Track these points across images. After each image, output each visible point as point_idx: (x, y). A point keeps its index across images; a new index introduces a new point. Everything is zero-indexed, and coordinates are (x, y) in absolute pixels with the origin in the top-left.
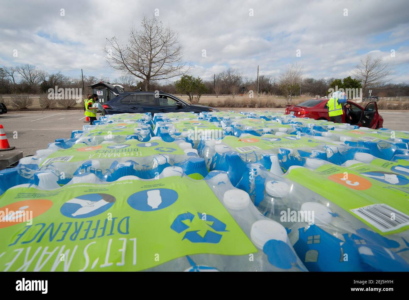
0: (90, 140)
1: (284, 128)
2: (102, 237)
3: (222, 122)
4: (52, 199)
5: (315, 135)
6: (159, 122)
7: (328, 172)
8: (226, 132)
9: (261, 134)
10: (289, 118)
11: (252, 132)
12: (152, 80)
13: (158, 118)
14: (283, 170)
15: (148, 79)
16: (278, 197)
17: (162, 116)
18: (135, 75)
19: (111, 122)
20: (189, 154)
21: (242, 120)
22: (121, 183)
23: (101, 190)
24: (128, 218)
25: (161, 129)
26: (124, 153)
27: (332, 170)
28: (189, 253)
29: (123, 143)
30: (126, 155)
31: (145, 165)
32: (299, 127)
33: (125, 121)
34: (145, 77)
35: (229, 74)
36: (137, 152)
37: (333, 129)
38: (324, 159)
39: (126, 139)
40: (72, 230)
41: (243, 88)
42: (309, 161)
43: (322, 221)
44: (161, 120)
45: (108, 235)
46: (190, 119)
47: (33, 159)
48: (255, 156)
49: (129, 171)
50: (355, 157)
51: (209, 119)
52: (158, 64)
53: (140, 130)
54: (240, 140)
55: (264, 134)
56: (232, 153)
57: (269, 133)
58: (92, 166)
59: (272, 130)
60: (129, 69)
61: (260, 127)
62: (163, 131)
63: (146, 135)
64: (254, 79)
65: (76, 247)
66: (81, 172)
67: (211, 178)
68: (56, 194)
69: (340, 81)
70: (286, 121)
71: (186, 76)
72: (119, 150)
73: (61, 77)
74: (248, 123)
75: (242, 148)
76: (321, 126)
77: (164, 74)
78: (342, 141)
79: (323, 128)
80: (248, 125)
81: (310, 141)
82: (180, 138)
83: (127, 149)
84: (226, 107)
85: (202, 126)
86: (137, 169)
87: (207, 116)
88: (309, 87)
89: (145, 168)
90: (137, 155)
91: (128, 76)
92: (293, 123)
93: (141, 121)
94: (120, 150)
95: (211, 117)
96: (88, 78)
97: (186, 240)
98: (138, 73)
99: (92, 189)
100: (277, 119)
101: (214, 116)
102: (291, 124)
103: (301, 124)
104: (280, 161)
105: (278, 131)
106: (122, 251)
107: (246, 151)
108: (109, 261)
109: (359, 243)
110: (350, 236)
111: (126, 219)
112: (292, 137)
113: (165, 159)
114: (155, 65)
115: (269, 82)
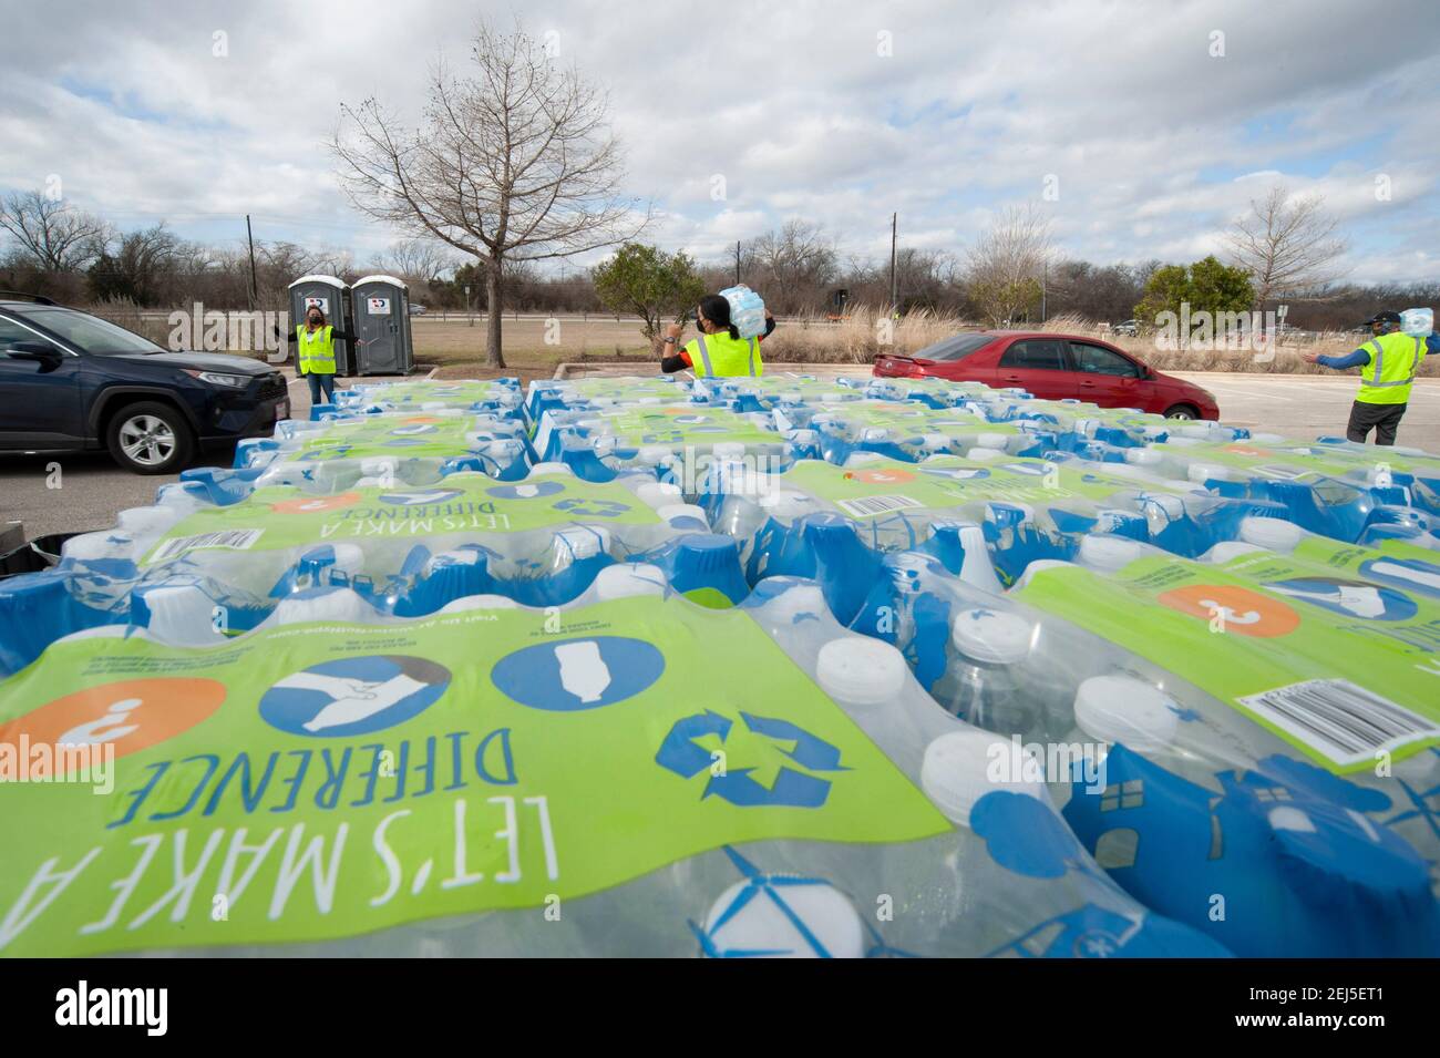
0: (310, 475)
1: (994, 436)
2: (424, 797)
3: (776, 412)
4: (224, 675)
5: (1105, 461)
7: (1156, 579)
8: (797, 447)
9: (917, 454)
10: (1009, 402)
11: (887, 449)
12: (511, 259)
14: (1001, 578)
15: (495, 258)
16: (994, 664)
17: (561, 392)
18: (448, 239)
19: (377, 410)
20: (679, 522)
21: (846, 407)
22: (458, 621)
23: (391, 643)
24: (505, 733)
25: (563, 436)
26: (445, 520)
27: (1169, 575)
28: (729, 838)
29: (436, 486)
30: (453, 525)
31: (526, 561)
33: (426, 406)
34: (484, 248)
35: (791, 241)
36: (492, 516)
37: (1162, 438)
38: (1138, 539)
39: (444, 471)
40: (317, 775)
41: (842, 292)
42: (1090, 544)
43: (1148, 735)
44: (558, 404)
45: (448, 788)
46: (663, 402)
47: (113, 539)
48: (906, 529)
49: (473, 580)
50: (1242, 530)
51: (730, 403)
52: (531, 200)
53: (488, 439)
54: (849, 476)
55: (929, 454)
56: (828, 521)
57: (944, 451)
58: (338, 565)
59: (956, 442)
60: (425, 220)
61: (912, 430)
62: (569, 442)
63: (511, 457)
64: (880, 262)
65: (344, 829)
66: (298, 584)
67: (768, 602)
68: (232, 658)
69: (1183, 271)
70: (1000, 411)
71: (637, 248)
72: (425, 509)
73: (166, 242)
74: (869, 417)
75: (860, 502)
76: (1121, 427)
77: (554, 237)
78: (1195, 481)
79: (1130, 434)
80: (871, 423)
81: (1088, 478)
82: (635, 469)
83: (454, 507)
84: (782, 361)
85: (707, 426)
86: (500, 576)
87: (723, 390)
88: (1072, 292)
89: (528, 571)
90: (495, 527)
91: (425, 242)
92: (1024, 416)
93: (487, 407)
94: (431, 510)
95: (734, 395)
96: (271, 249)
97: (714, 798)
98: (458, 233)
99: (357, 642)
100: (970, 405)
101: (747, 392)
102: (1019, 423)
103: (1053, 420)
104: (992, 546)
105: (974, 444)
106: (506, 840)
107: (873, 514)
108: (469, 870)
109: (1270, 798)
110: (1239, 778)
111: (498, 739)
112: (1025, 464)
113: (596, 538)
114: (525, 206)
115: (934, 273)
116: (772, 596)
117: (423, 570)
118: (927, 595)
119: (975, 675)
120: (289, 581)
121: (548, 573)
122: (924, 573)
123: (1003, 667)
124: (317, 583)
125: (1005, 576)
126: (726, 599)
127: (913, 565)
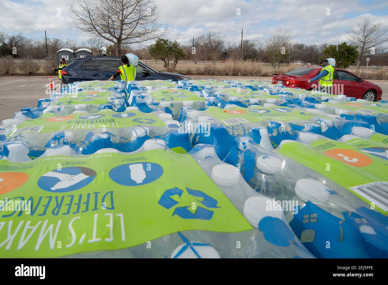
0: (60, 109)
2: (85, 213)
3: (203, 91)
4: (28, 172)
5: (308, 108)
6: (134, 91)
7: (323, 147)
8: (209, 102)
9: (247, 105)
10: (277, 88)
11: (238, 103)
12: (123, 43)
13: (132, 86)
14: (273, 145)
15: (119, 43)
16: (269, 174)
17: (137, 84)
18: (104, 37)
19: (81, 90)
20: (171, 126)
21: (226, 90)
22: (100, 156)
23: (79, 163)
24: (112, 193)
25: (137, 98)
26: (99, 124)
27: (327, 145)
28: (180, 230)
30: (101, 126)
31: (123, 137)
32: (289, 98)
33: (96, 89)
34: (115, 40)
35: (210, 37)
36: (113, 123)
37: (327, 101)
38: (318, 133)
39: (100, 109)
40: (53, 204)
41: (225, 54)
42: (302, 135)
43: (319, 199)
44: (136, 88)
45: (92, 210)
46: (168, 88)
48: (242, 129)
49: (106, 143)
50: (353, 131)
51: (189, 88)
52: (130, 26)
53: (114, 99)
54: (225, 112)
55: (251, 105)
57: (256, 104)
58: (65, 138)
59: (260, 101)
60: (98, 31)
61: (246, 97)
62: (139, 100)
63: (121, 104)
64: (238, 44)
65: (60, 222)
66: (53, 144)
67: (197, 152)
68: (31, 166)
69: (335, 47)
70: (274, 91)
71: (162, 40)
72: (93, 120)
73: (22, 39)
74: (233, 93)
75: (228, 120)
76: (313, 97)
77: (137, 37)
78: (337, 114)
79: (316, 99)
80: (233, 95)
81: (302, 113)
82: (158, 109)
83: (102, 120)
84: (206, 75)
85: (182, 95)
86: (115, 142)
87: (187, 84)
88: (298, 53)
89: (123, 141)
90: (114, 127)
91: (98, 38)
92: (282, 93)
93: (114, 89)
94: (94, 121)
95: (190, 86)
96: (52, 41)
97: (176, 216)
98: (108, 35)
99: (69, 162)
100: (265, 89)
101: (195, 85)
102: (280, 95)
103: (291, 94)
104: (270, 135)
105: (265, 102)
106: (109, 227)
107: (232, 124)
108: (97, 237)
109: (360, 222)
110: (350, 214)
111: (109, 194)
112: (282, 109)
113: (145, 131)
114: (127, 27)
115: (255, 48)
116: (199, 150)
117: (91, 140)
118: (249, 150)
119: (263, 177)
120: (51, 143)
121: (130, 141)
122: (248, 144)
123: (272, 175)
124: (59, 143)
125: (274, 144)
126: (185, 150)
127: (244, 141)
